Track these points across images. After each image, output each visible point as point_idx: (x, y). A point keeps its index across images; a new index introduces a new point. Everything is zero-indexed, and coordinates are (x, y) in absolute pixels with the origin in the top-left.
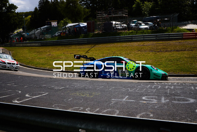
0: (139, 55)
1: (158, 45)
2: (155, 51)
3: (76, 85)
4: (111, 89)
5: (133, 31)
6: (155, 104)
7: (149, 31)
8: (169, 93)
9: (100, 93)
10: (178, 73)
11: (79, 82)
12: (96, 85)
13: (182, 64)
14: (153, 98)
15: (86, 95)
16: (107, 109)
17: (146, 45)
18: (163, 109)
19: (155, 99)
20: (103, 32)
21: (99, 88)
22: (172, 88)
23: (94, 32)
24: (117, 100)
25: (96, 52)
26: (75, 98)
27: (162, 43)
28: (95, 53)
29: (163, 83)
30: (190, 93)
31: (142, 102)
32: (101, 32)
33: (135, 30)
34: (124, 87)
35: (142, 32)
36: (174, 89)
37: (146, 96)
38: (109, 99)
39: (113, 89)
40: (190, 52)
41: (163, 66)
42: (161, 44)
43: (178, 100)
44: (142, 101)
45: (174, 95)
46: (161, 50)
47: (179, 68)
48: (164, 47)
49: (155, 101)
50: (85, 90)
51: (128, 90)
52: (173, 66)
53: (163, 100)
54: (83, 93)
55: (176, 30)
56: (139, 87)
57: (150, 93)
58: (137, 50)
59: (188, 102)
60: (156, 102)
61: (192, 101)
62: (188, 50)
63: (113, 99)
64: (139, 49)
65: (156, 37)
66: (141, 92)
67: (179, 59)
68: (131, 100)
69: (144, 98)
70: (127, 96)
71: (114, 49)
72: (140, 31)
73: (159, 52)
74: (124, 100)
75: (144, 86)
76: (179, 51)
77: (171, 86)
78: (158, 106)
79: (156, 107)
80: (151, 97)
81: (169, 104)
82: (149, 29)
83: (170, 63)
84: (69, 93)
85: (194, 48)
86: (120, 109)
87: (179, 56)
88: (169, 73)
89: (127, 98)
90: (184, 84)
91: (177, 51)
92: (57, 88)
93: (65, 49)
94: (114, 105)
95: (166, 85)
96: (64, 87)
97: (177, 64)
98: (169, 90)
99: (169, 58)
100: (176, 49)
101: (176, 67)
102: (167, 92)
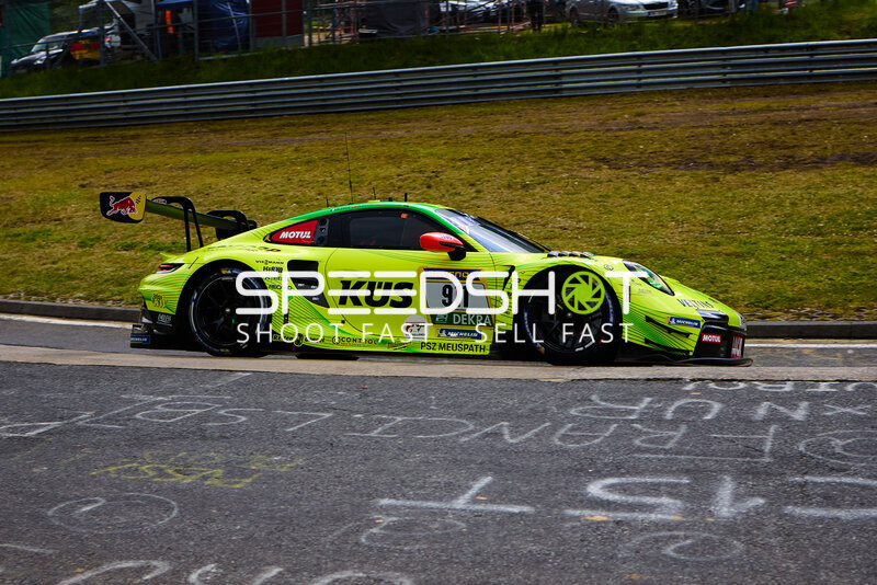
0: (603, 189)
1: (733, 120)
2: (711, 165)
3: (142, 408)
4: (385, 432)
5: (565, 29)
6: (668, 526)
7: (680, 25)
8: (772, 453)
9: (300, 461)
10: (859, 309)
11: (166, 383)
12: (283, 407)
14: (659, 484)
15: (205, 478)
16: (334, 570)
17: (649, 120)
18: (719, 562)
19: (673, 491)
20: (362, 35)
21: (298, 422)
22: (800, 414)
23: (301, 32)
24: (413, 503)
25: (307, 177)
26: (128, 498)
27: (762, 110)
28: (302, 184)
29: (742, 385)
31: (577, 518)
32: (346, 38)
33: (581, 24)
34: (473, 416)
35: (630, 31)
36: (807, 427)
37: (612, 475)
38: (357, 500)
39: (394, 429)
41: (757, 268)
42: (755, 112)
43: (829, 498)
44: (584, 507)
45: (807, 464)
46: (749, 158)
47: (865, 280)
48: (771, 135)
49: (669, 509)
50: (204, 438)
51: (497, 435)
52: (825, 264)
53: (726, 503)
54: (184, 459)
56: (573, 412)
57: (647, 451)
58: (593, 158)
60: (678, 518)
63: (385, 502)
64: (603, 154)
66: (586, 449)
68: (511, 502)
69: (595, 489)
70: (486, 480)
71: (433, 150)
72: (616, 27)
73: (735, 169)
74: (461, 503)
75: (609, 405)
77: (790, 401)
78: (689, 542)
79: (669, 550)
80: (649, 480)
81: (759, 526)
82: (679, 12)
83: (805, 243)
84: (86, 460)
86: (424, 570)
88: (799, 315)
89: (485, 491)
92: (7, 430)
93: (98, 155)
94: (384, 538)
95: (763, 397)
96: (62, 418)
97: (858, 254)
98: (772, 429)
99: (802, 209)
100: (853, 150)
101: (845, 271)
102: (761, 441)
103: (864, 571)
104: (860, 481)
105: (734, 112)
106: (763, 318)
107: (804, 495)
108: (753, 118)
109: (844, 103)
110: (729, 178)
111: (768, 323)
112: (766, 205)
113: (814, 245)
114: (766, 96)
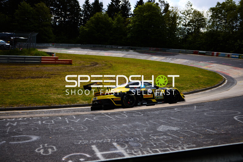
2: (4, 78)
8: (8, 132)
10: (30, 104)
13: (36, 94)
22: (15, 124)
27: (15, 68)
29: (4, 120)
30: (35, 129)
36: (16, 127)
40: (47, 79)
41: (11, 97)
42: (14, 68)
45: (15, 134)
46: (12, 77)
47: (31, 99)
48: (16, 73)
52: (24, 97)
55: (34, 53)
59: (29, 141)
61: (35, 138)
62: (45, 77)
65: (8, 59)
67: (33, 88)
73: (9, 79)
76: (34, 78)
77: (13, 122)
83: (21, 92)
85: (52, 75)
87: (34, 84)
88: (19, 106)
90: (31, 119)
91: (33, 78)
95: (8, 121)
97: (30, 94)
98: (9, 128)
99: (21, 86)
100: (31, 76)
101: (28, 97)
102: (7, 130)
103: (23, 152)
104: (25, 136)
105: (10, 68)
106: (12, 107)
107: (14, 140)
108: (13, 69)
109: (30, 67)
110: (7, 80)
111: (13, 107)
112: (14, 85)
113: (22, 93)
114: (16, 65)
